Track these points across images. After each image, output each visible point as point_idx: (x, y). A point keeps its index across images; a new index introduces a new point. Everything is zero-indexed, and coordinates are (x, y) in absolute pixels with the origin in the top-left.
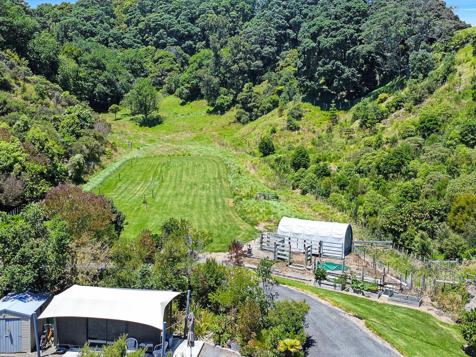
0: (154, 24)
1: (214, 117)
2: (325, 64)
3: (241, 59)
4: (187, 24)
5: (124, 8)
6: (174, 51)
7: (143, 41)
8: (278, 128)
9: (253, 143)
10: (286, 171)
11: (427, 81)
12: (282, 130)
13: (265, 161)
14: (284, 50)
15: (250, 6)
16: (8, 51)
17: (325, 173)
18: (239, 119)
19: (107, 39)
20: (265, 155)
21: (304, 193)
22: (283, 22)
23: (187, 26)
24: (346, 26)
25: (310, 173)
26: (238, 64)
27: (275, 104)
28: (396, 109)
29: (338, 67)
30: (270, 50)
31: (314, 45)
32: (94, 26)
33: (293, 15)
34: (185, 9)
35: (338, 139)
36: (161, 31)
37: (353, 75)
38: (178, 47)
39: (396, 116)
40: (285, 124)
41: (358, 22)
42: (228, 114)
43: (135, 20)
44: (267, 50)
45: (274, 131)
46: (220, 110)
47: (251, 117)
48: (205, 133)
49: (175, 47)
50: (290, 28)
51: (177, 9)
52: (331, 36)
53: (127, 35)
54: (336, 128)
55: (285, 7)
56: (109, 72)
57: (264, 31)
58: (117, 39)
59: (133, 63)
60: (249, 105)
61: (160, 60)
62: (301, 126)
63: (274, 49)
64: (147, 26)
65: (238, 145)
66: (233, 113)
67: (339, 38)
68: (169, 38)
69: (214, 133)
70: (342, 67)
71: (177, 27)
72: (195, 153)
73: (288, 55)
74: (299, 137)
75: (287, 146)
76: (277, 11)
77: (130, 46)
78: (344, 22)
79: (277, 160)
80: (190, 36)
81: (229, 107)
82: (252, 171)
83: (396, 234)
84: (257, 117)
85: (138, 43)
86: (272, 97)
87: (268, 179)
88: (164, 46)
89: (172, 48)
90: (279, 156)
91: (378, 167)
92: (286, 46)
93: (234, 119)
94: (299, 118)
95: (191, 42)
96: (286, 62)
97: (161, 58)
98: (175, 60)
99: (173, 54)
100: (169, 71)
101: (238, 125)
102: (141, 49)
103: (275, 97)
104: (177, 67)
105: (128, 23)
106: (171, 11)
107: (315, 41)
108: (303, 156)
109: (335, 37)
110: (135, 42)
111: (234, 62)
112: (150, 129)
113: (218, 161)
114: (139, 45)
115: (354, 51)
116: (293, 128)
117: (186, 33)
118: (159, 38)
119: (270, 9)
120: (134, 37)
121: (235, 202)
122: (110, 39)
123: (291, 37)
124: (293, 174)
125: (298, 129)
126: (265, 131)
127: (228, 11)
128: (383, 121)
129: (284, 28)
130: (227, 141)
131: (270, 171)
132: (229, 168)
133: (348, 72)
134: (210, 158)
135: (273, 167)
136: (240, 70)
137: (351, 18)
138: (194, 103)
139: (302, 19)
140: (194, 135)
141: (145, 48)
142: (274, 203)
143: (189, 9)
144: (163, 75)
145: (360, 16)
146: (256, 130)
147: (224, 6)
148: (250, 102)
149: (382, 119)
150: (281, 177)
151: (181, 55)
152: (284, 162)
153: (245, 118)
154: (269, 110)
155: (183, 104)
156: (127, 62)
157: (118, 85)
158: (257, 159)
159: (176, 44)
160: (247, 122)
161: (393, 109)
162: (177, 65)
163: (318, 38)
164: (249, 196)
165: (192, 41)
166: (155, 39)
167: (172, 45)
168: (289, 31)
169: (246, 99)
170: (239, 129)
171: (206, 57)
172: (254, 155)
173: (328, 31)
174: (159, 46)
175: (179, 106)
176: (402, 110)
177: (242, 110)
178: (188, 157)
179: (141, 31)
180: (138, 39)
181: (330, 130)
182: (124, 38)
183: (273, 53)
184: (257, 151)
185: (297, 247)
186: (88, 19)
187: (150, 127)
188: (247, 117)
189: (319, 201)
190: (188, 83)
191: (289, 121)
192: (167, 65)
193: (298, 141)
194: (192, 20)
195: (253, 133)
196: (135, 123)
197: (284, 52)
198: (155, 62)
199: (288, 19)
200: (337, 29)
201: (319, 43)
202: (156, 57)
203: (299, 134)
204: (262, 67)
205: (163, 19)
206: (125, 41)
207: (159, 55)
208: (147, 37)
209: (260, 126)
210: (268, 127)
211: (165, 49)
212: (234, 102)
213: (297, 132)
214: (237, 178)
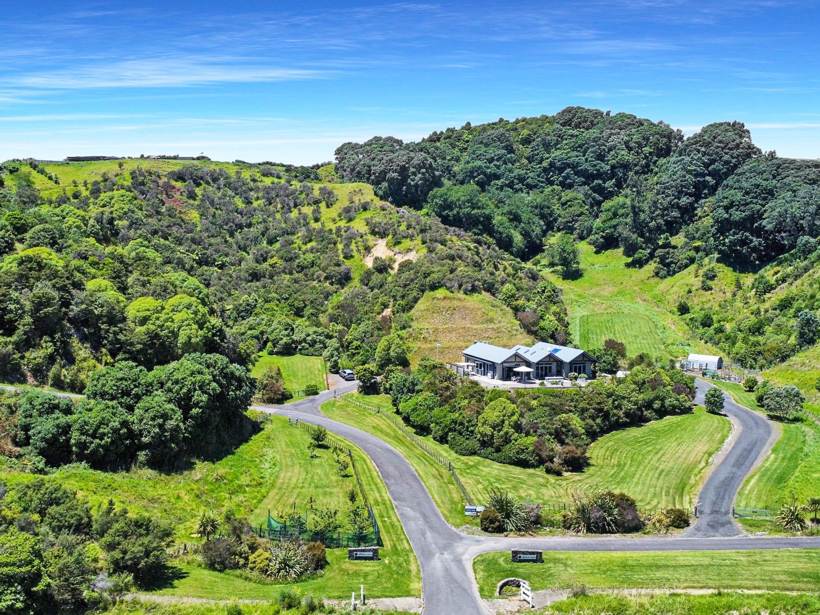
0: (559, 163)
1: (633, 271)
2: (735, 234)
3: (658, 215)
4: (595, 163)
5: (520, 137)
6: (582, 192)
7: (547, 179)
8: (694, 289)
9: (672, 301)
10: (697, 328)
11: (806, 262)
12: (697, 290)
13: (682, 319)
14: (703, 198)
15: (665, 140)
16: (485, 235)
17: (720, 330)
18: (657, 274)
19: (513, 182)
20: (682, 314)
21: (706, 342)
22: (701, 169)
23: (595, 166)
24: (755, 201)
25: (711, 330)
26: (655, 221)
27: (692, 260)
28: (783, 282)
29: (747, 238)
30: (687, 201)
31: (726, 216)
32: (498, 167)
33: (713, 162)
34: (594, 146)
35: (739, 304)
36: (568, 170)
37: (760, 244)
38: (587, 187)
39: (781, 288)
40: (700, 284)
41: (765, 199)
42: (646, 267)
43: (539, 157)
44: (685, 200)
45: (690, 292)
46: (638, 264)
47: (668, 272)
48: (625, 287)
49: (583, 187)
50: (709, 175)
51: (584, 144)
52: (741, 211)
53: (531, 175)
54: (740, 293)
55: (704, 154)
56: (525, 223)
57: (681, 181)
58: (521, 179)
59: (542, 209)
60: (667, 261)
61: (570, 203)
62: (713, 286)
63: (691, 199)
64: (552, 165)
65: (659, 301)
66: (651, 267)
67: (747, 213)
68: (576, 177)
69: (635, 288)
70: (751, 237)
71: (585, 166)
72: (626, 311)
73: (707, 204)
74: (711, 297)
75: (701, 305)
76: (696, 158)
77: (535, 186)
78: (753, 198)
79: (691, 319)
80: (599, 175)
81: (647, 261)
82: (673, 327)
83: (742, 361)
84: (675, 273)
85: (542, 182)
86: (688, 253)
87: (685, 333)
88: (570, 186)
89: (580, 189)
90: (693, 316)
91: (750, 329)
92: (705, 194)
93: (652, 274)
94: (713, 278)
95: (600, 182)
96: (705, 212)
97: (570, 201)
98: (584, 202)
99: (582, 196)
100: (579, 216)
101: (657, 279)
102: (546, 190)
103: (692, 253)
104: (587, 210)
105: (530, 159)
106: (577, 148)
107: (727, 212)
108: (709, 318)
109: (744, 211)
110: (539, 181)
111: (652, 219)
112: (573, 283)
113: (646, 318)
114: (543, 185)
115: (760, 224)
116: (708, 289)
117: (595, 172)
118: (566, 178)
119: (689, 155)
120: (539, 176)
121: (665, 347)
122: (516, 181)
123: (711, 184)
124: (701, 330)
125: (711, 289)
126: (682, 290)
127: (640, 145)
128: (772, 291)
129: (703, 175)
130: (647, 296)
131: (686, 327)
132: (657, 325)
133: (756, 241)
134: (640, 316)
135: (688, 325)
136: (658, 226)
137: (760, 195)
138: (609, 252)
139: (723, 166)
140: (616, 290)
141: (551, 188)
142: (687, 347)
143: (598, 145)
144: (573, 220)
145: (767, 193)
146: (674, 288)
147: (635, 142)
148: (668, 258)
149: (771, 290)
150: (694, 332)
151: (590, 195)
152: (696, 321)
153: (662, 273)
154: (686, 266)
155: (597, 252)
156: (536, 207)
157: (533, 235)
158: (676, 317)
159: (584, 184)
160: (665, 277)
161: (780, 282)
162: (587, 207)
163: (730, 211)
164: (673, 344)
165: (601, 179)
166: (561, 179)
167: (579, 185)
168: (708, 178)
169: (664, 255)
170: (657, 284)
171: (621, 206)
172: (674, 314)
173: (737, 205)
174: (566, 186)
175: (593, 254)
176: (786, 284)
177: (660, 265)
178: (622, 315)
179: (545, 170)
180: (542, 178)
181: (734, 295)
182: (528, 178)
183: (690, 203)
184: (675, 310)
185: (696, 366)
186: (491, 160)
187: (573, 280)
188: (665, 272)
189: (714, 347)
190: (603, 232)
191: (703, 282)
192: (576, 209)
193: (710, 300)
194: (601, 157)
195: (671, 291)
196: (557, 276)
197: (703, 201)
198: (563, 204)
199: (707, 166)
200: (747, 204)
201: (731, 215)
202: (563, 199)
203: (712, 294)
204: (680, 218)
205: (569, 157)
206: (529, 180)
207: (568, 198)
208: (552, 176)
209: (678, 284)
210: (685, 286)
211: (572, 190)
212: (652, 256)
213: (710, 292)
214: (664, 332)
